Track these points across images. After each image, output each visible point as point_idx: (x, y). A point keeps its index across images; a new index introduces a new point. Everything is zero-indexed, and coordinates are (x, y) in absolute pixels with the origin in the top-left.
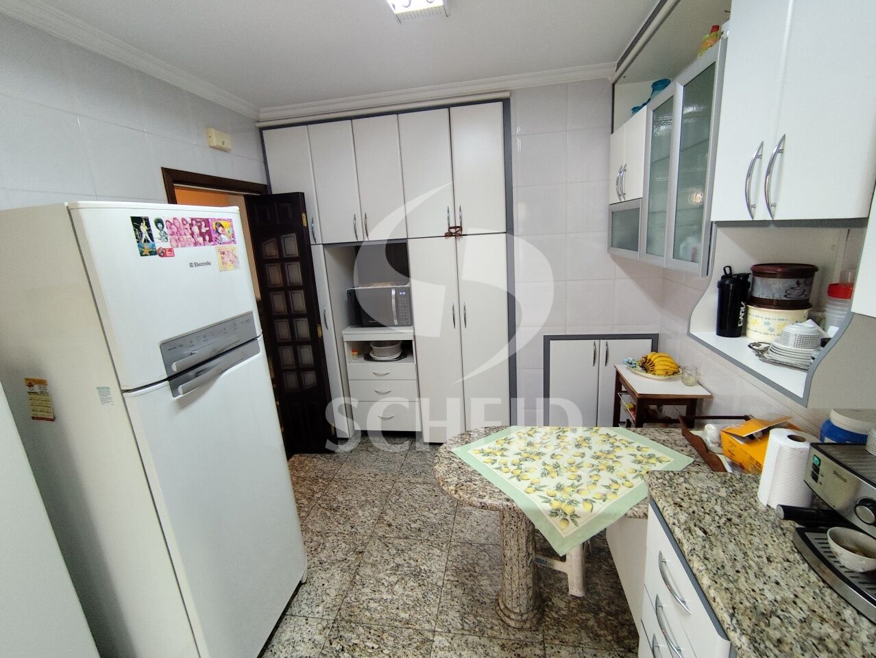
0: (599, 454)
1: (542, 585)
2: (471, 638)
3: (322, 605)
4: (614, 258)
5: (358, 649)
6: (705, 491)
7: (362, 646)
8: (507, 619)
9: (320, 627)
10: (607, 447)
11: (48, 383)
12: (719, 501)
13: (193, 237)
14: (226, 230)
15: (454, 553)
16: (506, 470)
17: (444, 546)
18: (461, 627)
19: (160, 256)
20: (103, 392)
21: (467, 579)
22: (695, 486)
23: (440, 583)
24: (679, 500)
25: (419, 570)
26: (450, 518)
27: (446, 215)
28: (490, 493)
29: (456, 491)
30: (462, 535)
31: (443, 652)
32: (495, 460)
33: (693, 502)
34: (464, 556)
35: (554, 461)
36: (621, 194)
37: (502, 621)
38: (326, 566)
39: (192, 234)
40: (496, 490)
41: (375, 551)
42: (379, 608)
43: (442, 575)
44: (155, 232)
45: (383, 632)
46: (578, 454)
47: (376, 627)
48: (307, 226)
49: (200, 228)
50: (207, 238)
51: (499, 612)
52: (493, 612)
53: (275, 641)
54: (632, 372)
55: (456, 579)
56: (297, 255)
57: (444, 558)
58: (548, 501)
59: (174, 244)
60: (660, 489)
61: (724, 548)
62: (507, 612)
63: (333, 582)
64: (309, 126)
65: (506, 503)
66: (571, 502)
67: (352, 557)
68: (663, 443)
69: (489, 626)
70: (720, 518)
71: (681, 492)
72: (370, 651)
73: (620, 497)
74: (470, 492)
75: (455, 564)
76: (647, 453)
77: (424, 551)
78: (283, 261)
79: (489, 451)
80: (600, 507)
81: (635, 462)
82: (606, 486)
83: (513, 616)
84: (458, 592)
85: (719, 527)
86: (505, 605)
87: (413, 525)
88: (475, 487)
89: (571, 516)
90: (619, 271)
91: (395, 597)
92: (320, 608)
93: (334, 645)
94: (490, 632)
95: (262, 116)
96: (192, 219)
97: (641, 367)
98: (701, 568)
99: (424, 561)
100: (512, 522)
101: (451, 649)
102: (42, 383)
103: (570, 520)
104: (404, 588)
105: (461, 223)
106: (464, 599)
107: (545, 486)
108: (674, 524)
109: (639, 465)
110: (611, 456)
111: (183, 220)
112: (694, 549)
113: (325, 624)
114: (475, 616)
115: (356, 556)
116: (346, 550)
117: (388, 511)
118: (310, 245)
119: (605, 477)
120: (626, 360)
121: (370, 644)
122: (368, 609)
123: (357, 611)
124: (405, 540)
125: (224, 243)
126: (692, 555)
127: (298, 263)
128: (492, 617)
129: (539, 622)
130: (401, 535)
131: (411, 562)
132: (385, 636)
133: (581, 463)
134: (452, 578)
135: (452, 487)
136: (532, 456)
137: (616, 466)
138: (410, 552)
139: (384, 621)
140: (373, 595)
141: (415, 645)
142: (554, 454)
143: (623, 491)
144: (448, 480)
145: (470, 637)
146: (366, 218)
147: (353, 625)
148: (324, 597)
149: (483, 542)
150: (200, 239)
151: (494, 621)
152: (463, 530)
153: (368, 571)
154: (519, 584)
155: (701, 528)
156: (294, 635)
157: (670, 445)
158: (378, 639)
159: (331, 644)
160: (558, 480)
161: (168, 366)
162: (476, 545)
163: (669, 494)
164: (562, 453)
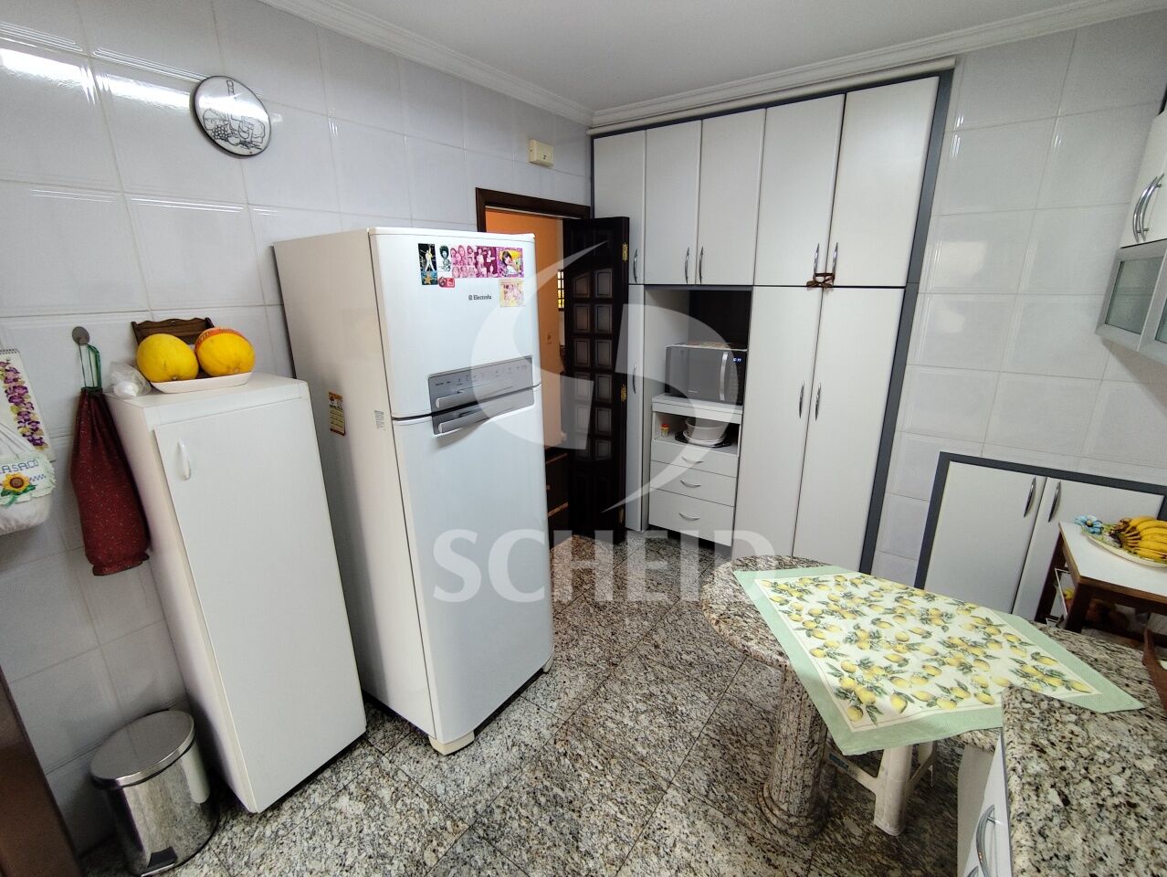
0: (956, 641)
1: (835, 795)
2: (712, 811)
3: (557, 701)
4: (1109, 344)
5: (580, 761)
6: (1108, 749)
7: (586, 760)
8: (767, 811)
9: (549, 722)
10: (977, 637)
11: (344, 399)
12: (1128, 773)
13: (476, 267)
14: (514, 261)
15: (725, 707)
16: (797, 617)
17: (716, 694)
18: (705, 793)
19: (441, 286)
20: (379, 414)
21: (732, 744)
22: (1092, 735)
23: (696, 734)
24: (1045, 742)
25: (675, 709)
26: (735, 664)
27: (814, 255)
28: (761, 638)
29: (718, 622)
30: (743, 690)
31: (673, 810)
32: (787, 602)
33: (1073, 755)
34: (737, 715)
35: (875, 628)
36: (1139, 231)
37: (761, 810)
38: (573, 664)
39: (476, 264)
40: (770, 638)
41: (631, 668)
42: (615, 730)
43: (701, 726)
44: (439, 260)
45: (613, 757)
46: (919, 631)
47: (606, 748)
48: (628, 261)
49: (485, 257)
50: (492, 269)
51: (760, 799)
52: (753, 796)
53: (503, 716)
54: (1089, 540)
55: (718, 738)
56: (611, 296)
57: (710, 708)
58: (839, 675)
59: (456, 274)
60: (1018, 716)
61: (1090, 836)
62: (769, 802)
63: (573, 684)
64: (649, 131)
65: (776, 657)
66: (872, 689)
67: (602, 666)
68: (1094, 663)
69: (741, 809)
70: (1113, 795)
71: (1058, 734)
72: (593, 769)
73: (958, 710)
74: (734, 628)
75: (722, 721)
76: (1049, 668)
77: (688, 691)
78: (594, 301)
79: (785, 587)
80: (917, 711)
81: (1017, 672)
82: (944, 689)
83: (777, 812)
84: (716, 753)
85: (1101, 806)
86: (770, 793)
87: (684, 656)
88: (745, 624)
89: (868, 707)
90: (1114, 366)
91: (637, 727)
92: (555, 704)
93: (558, 746)
94: (740, 815)
95: (596, 120)
96: (478, 248)
97: (1112, 535)
98: (1023, 842)
99: (684, 702)
100: (795, 690)
101: (683, 811)
102: (339, 398)
103: (864, 711)
104: (651, 721)
105: (834, 269)
106: (719, 764)
107: (843, 655)
108: (1014, 770)
109: (1023, 679)
110: (976, 651)
111: (469, 248)
112: (1028, 815)
113: (555, 721)
114: (727, 790)
115: (608, 666)
116: (599, 655)
117: (660, 630)
118: (628, 284)
119: (950, 676)
120: (1083, 518)
121: (594, 762)
122: (603, 726)
123: (591, 723)
124: (670, 671)
125: (510, 276)
126: (1020, 821)
127: (611, 306)
128: (749, 801)
129: (813, 836)
130: (666, 662)
131: (669, 697)
132: (613, 761)
133: (919, 644)
134: (712, 735)
135: (714, 616)
136: (843, 612)
137: (978, 668)
138: (670, 685)
139: (617, 746)
140: (613, 715)
141: (644, 787)
142: (879, 619)
143: (969, 703)
144: (713, 606)
145: (713, 809)
146: (702, 254)
147: (583, 735)
148: (562, 695)
149: (769, 708)
150: (484, 270)
151: (749, 806)
152: (747, 684)
153: (616, 687)
154: (791, 775)
155: (1060, 793)
156: (522, 718)
157: (1104, 670)
158: (605, 761)
159: (555, 743)
160: (868, 653)
161: (433, 402)
162: (757, 708)
163: (1032, 728)
164: (893, 622)
